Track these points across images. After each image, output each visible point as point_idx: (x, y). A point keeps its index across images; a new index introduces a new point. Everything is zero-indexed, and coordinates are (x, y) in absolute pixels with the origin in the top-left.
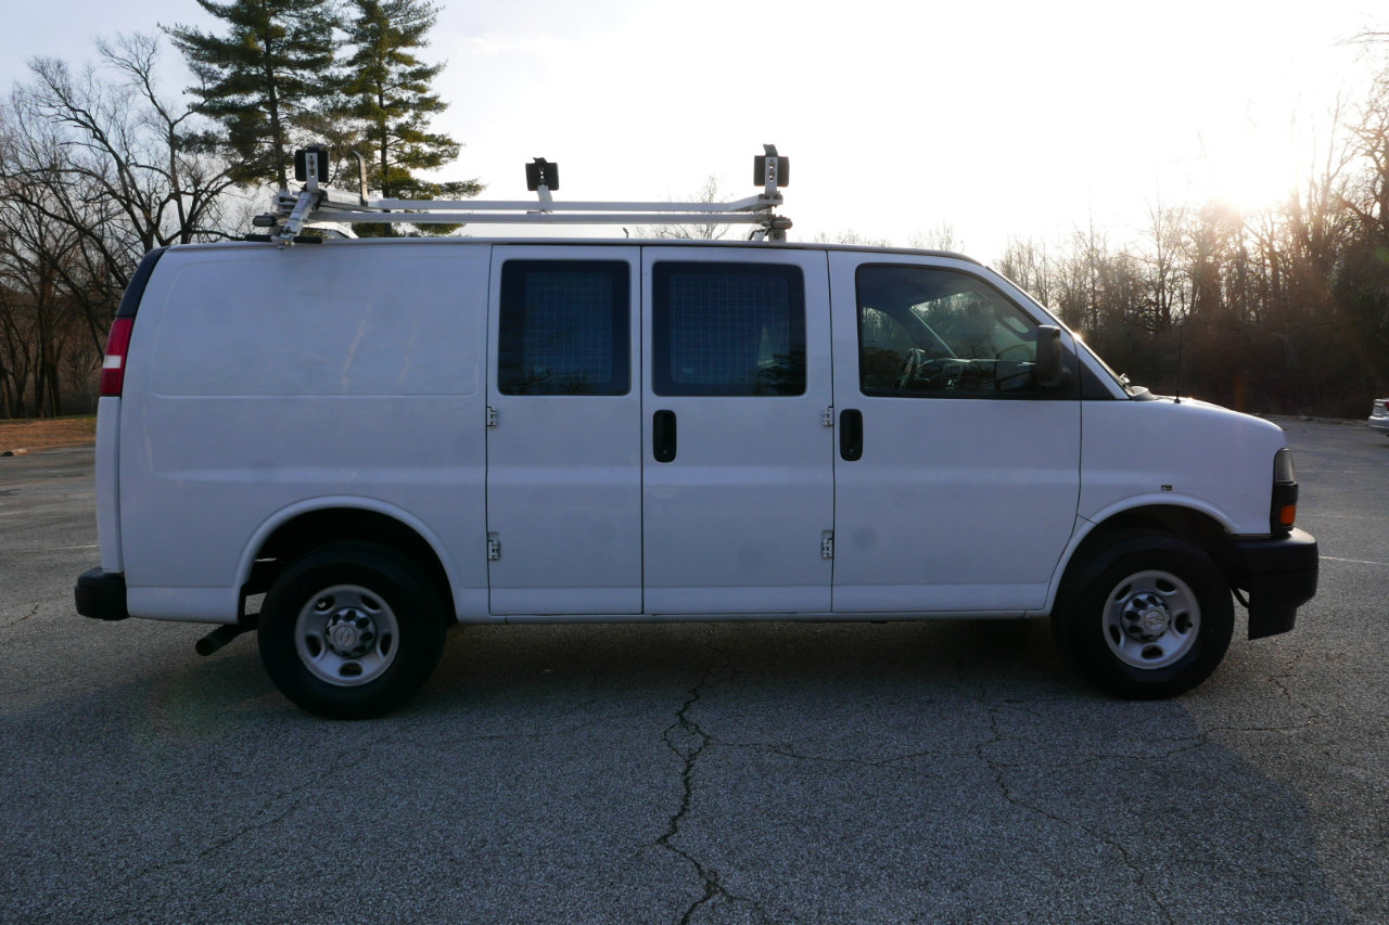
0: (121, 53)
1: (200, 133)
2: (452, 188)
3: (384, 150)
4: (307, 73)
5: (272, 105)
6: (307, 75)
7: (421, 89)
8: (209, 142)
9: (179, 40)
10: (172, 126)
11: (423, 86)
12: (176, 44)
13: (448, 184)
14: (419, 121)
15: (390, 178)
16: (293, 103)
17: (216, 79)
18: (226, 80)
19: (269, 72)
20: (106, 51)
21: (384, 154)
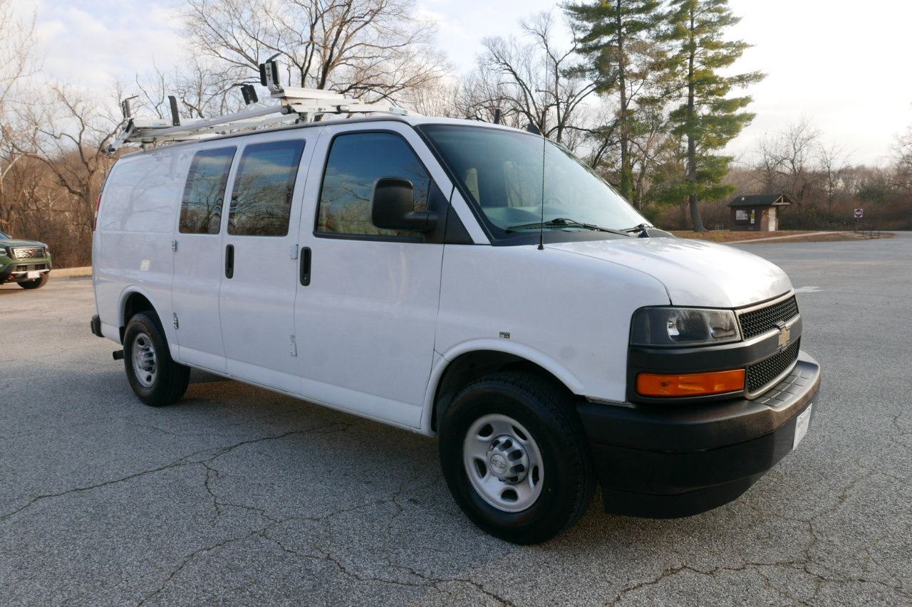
0: (532, 26)
1: (576, 66)
2: (741, 79)
3: (691, 58)
4: (643, 16)
5: (620, 41)
6: (642, 17)
7: (720, 11)
8: (581, 71)
9: (568, 11)
10: (557, 64)
11: (720, 8)
12: (566, 13)
13: (738, 76)
14: (716, 34)
15: (694, 78)
16: (634, 36)
17: (586, 30)
18: (592, 30)
19: (619, 20)
20: (525, 26)
21: (691, 62)
